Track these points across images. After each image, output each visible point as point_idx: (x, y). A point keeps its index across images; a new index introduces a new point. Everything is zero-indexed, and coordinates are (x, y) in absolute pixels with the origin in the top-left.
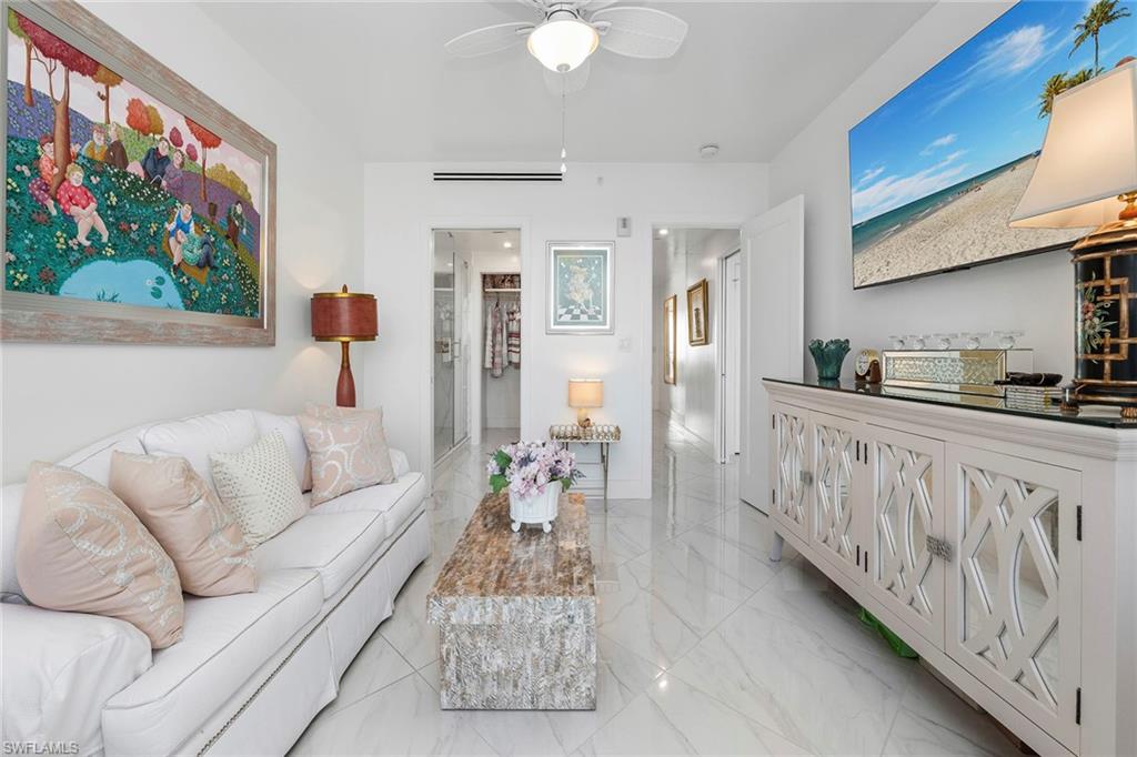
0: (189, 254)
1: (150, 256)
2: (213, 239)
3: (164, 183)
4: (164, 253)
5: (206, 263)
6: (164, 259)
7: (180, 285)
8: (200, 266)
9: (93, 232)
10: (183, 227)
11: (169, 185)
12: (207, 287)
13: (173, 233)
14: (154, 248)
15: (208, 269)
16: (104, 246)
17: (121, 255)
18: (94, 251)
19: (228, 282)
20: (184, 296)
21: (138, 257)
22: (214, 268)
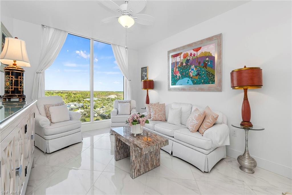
0: (194, 74)
1: (187, 77)
2: (199, 69)
3: (189, 64)
4: (189, 76)
5: (198, 74)
6: (189, 77)
7: (192, 80)
8: (196, 76)
9: (179, 76)
10: (193, 70)
11: (190, 64)
12: (198, 79)
13: (191, 72)
14: (188, 76)
15: (198, 76)
16: (180, 78)
17: (182, 78)
18: (179, 79)
19: (204, 77)
20: (193, 82)
21: (185, 77)
22: (200, 75)
